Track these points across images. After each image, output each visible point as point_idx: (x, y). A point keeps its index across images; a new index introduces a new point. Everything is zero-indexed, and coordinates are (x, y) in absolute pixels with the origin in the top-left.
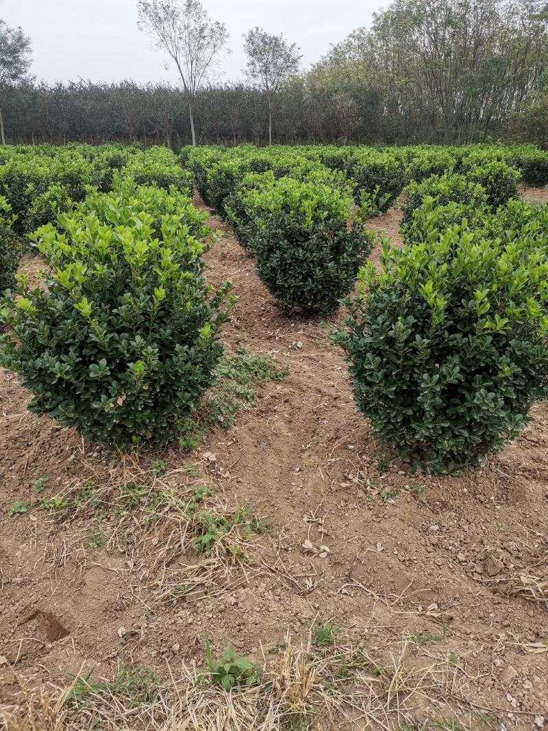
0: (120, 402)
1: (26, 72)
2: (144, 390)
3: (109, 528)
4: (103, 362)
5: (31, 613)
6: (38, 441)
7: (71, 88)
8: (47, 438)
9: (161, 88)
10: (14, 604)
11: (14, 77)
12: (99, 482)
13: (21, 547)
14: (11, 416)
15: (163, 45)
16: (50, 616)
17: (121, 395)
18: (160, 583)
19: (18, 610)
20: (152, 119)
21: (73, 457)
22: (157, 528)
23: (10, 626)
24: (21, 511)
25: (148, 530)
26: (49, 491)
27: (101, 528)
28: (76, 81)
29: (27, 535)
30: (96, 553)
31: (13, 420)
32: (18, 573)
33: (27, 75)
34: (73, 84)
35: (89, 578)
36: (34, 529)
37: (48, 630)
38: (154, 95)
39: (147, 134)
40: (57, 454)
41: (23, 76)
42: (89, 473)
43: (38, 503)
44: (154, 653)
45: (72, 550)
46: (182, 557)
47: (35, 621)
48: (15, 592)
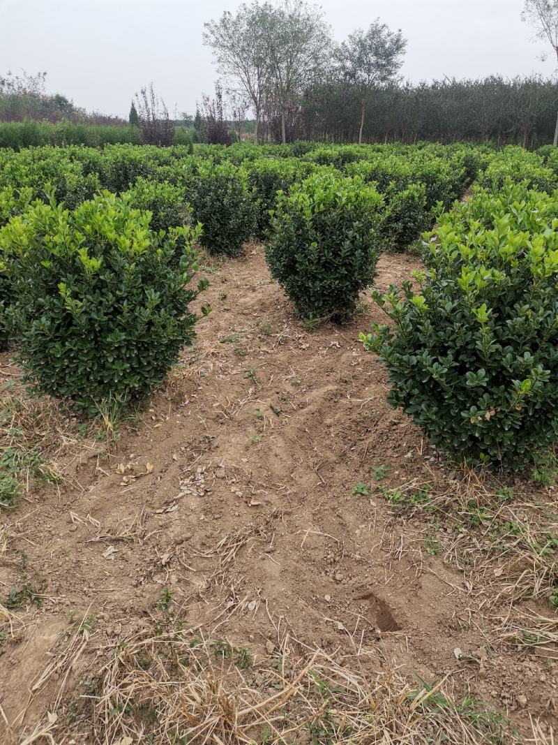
0: (488, 416)
1: (395, 73)
2: (516, 411)
3: (446, 540)
4: (482, 372)
5: (365, 593)
6: (377, 430)
7: (433, 87)
8: (386, 429)
9: (530, 81)
10: (351, 579)
11: (383, 79)
12: (437, 489)
13: (360, 526)
14: (354, 400)
15: (546, 34)
16: (382, 603)
17: (489, 409)
18: (504, 621)
19: (354, 586)
20: (511, 117)
21: (409, 455)
22: (502, 559)
23: (346, 596)
24: (363, 493)
25: (490, 558)
26: (388, 482)
27: (438, 536)
28: (440, 79)
29: (367, 517)
30: (432, 559)
31: (356, 404)
32: (357, 550)
33: (395, 76)
34: (436, 83)
35: (426, 582)
36: (373, 514)
37: (378, 616)
38: (520, 90)
39: (502, 132)
40: (395, 447)
41: (392, 77)
42: (426, 476)
43: (377, 490)
44: (494, 693)
45: (409, 548)
46: (531, 602)
47: (367, 602)
48: (353, 567)
